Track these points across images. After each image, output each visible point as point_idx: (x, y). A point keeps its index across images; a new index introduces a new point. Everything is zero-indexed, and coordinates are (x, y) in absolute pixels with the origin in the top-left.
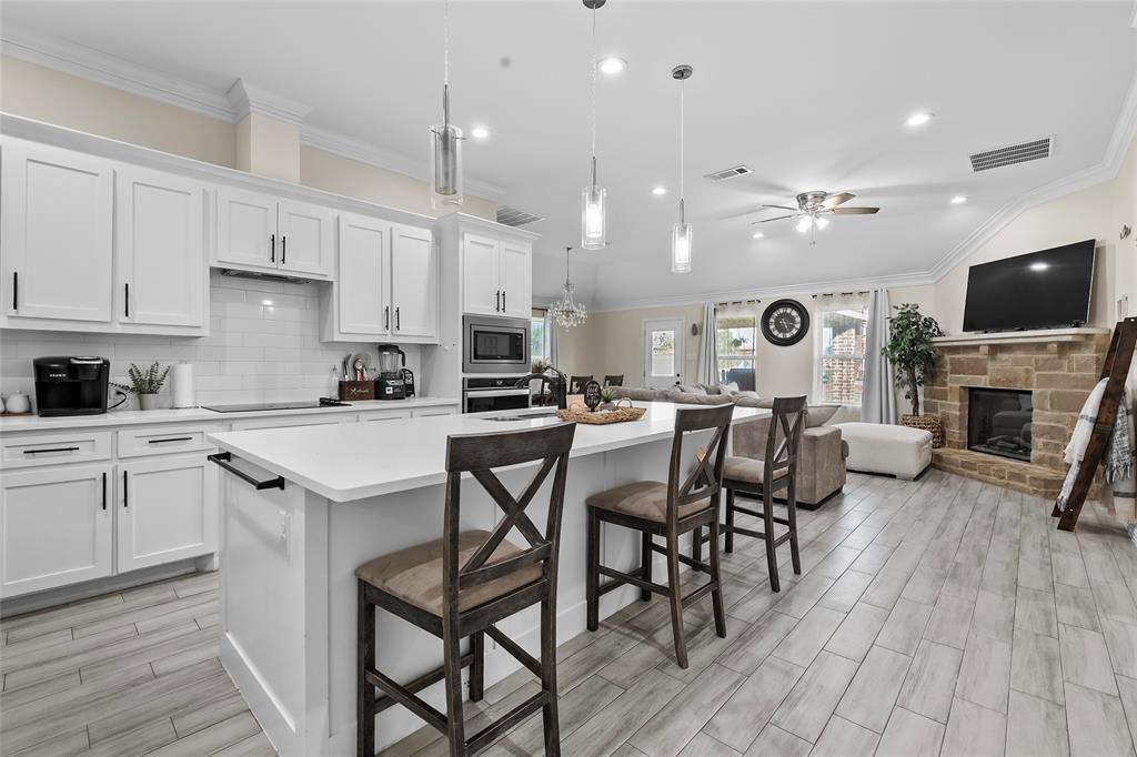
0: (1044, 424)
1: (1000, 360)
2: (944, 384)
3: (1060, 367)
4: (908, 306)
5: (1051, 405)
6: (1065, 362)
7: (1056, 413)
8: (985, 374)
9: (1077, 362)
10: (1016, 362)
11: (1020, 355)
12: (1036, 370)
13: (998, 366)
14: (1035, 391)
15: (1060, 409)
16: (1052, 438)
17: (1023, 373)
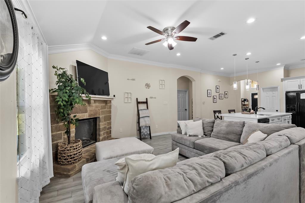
0: (103, 127)
3: (106, 108)
8: (86, 112)
10: (96, 107)
12: (101, 109)
13: (91, 108)
14: (101, 117)
15: (105, 121)
16: (104, 131)
17: (98, 111)
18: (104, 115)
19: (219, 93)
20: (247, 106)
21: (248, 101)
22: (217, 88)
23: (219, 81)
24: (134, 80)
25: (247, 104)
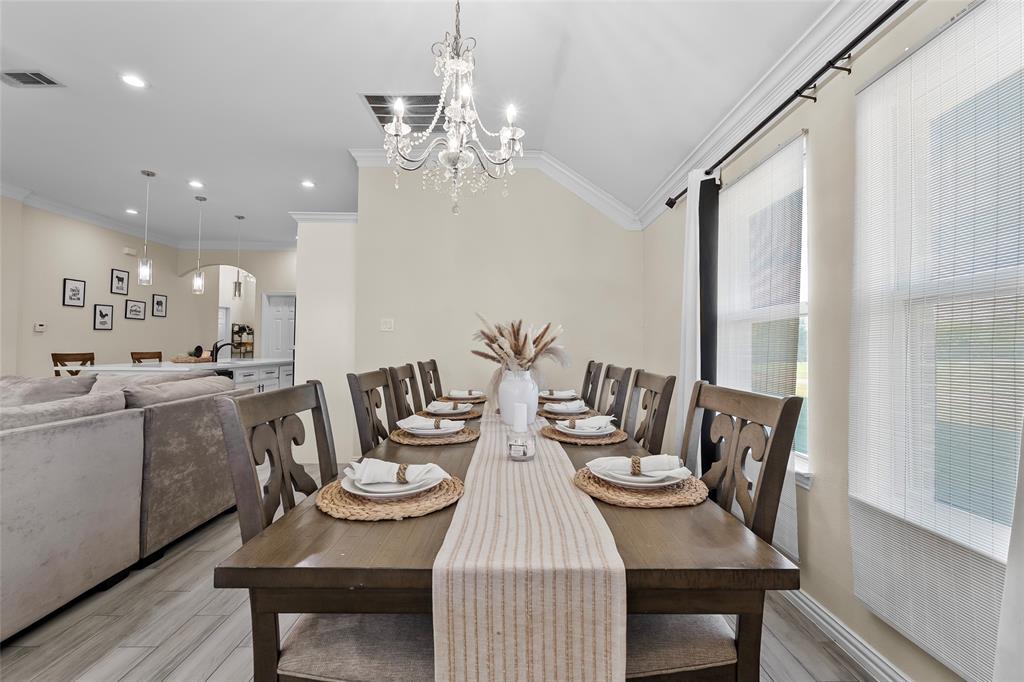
19: (126, 298)
20: (249, 349)
21: (252, 333)
22: (115, 280)
23: (127, 254)
25: (250, 341)
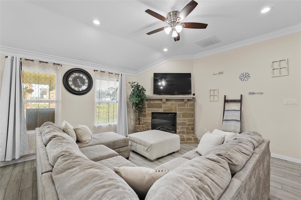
0: (181, 122)
1: (167, 104)
2: (145, 112)
3: (185, 106)
4: (134, 83)
5: (182, 117)
6: (186, 104)
7: (184, 119)
8: (161, 108)
9: (189, 104)
10: (172, 104)
11: (173, 102)
12: (178, 107)
13: (166, 105)
14: (178, 113)
15: (185, 117)
16: (183, 126)
17: (174, 108)
18: (183, 112)
24: (222, 73)
